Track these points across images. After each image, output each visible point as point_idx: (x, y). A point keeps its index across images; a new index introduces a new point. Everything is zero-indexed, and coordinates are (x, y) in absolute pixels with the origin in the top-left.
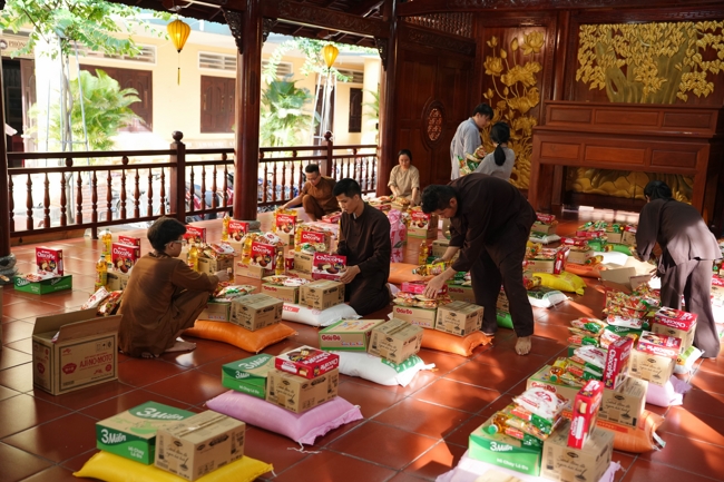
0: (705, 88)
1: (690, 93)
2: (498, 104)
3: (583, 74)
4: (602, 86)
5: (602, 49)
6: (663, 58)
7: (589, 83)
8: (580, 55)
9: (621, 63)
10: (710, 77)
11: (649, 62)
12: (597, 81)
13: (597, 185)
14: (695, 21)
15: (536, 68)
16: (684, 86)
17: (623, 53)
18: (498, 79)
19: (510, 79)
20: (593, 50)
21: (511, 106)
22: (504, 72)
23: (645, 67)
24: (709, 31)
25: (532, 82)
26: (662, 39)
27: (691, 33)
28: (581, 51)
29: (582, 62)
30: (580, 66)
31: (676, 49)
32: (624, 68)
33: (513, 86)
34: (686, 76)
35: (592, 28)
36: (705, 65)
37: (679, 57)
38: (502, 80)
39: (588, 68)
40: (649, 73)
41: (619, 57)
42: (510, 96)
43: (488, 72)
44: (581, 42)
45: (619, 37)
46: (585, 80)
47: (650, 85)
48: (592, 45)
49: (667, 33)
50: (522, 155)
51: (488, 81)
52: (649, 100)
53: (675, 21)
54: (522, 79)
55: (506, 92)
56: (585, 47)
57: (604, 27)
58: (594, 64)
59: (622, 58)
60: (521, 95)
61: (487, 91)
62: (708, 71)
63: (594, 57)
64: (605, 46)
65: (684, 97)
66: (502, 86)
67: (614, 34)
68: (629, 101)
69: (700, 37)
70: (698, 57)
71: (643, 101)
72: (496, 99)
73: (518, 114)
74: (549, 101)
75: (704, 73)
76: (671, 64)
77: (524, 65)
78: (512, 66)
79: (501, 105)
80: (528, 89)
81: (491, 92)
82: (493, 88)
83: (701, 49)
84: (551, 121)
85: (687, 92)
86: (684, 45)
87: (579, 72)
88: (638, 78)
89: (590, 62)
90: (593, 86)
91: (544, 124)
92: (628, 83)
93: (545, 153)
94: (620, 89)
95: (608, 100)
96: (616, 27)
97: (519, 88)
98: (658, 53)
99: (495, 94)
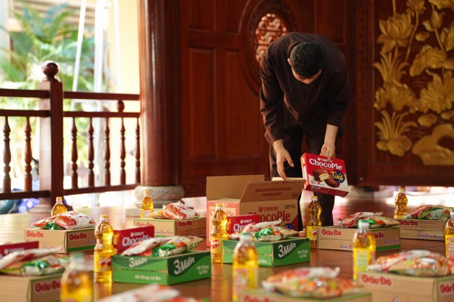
21: (434, 1)
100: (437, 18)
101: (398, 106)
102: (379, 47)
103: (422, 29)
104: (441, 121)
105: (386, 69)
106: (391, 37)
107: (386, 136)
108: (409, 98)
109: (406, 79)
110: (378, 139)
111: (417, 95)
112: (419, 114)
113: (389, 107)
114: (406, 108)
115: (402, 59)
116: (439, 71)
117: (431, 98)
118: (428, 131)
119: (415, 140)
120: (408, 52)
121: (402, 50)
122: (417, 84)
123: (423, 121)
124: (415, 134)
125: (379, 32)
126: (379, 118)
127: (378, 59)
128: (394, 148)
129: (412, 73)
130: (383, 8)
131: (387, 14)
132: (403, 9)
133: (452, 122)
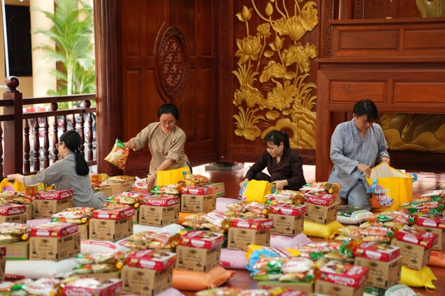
2: (259, 28)
13: (409, 138)
21: (277, 30)
42: (276, 16)
50: (297, 100)
55: (270, 10)
60: (292, 14)
61: (241, 11)
66: (262, 3)
72: (255, 21)
73: (288, 41)
74: (333, 21)
79: (263, 29)
80: (301, 5)
81: (247, 12)
82: (250, 6)
84: (340, 49)
91: (329, 54)
93: (336, 96)
95: (418, 14)
97: (288, 4)
99: (254, 13)
100: (279, 41)
101: (251, 103)
102: (237, 59)
103: (268, 48)
104: (282, 116)
105: (242, 75)
106: (245, 53)
107: (242, 125)
108: (259, 98)
109: (257, 84)
110: (235, 128)
111: (266, 97)
112: (267, 110)
113: (244, 104)
114: (257, 106)
115: (254, 69)
116: (281, 80)
117: (275, 99)
118: (273, 123)
119: (263, 129)
120: (258, 65)
121: (254, 63)
122: (265, 88)
123: (270, 116)
124: (263, 125)
125: (236, 48)
126: (237, 112)
127: (236, 68)
128: (248, 135)
129: (261, 80)
130: (240, 31)
131: (243, 35)
132: (254, 33)
133: (289, 117)
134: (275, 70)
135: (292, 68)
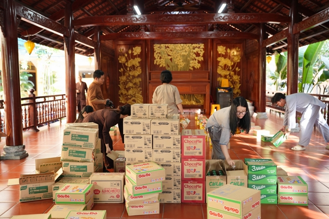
0: (198, 66)
1: (193, 67)
3: (157, 62)
4: (164, 66)
5: (162, 53)
6: (183, 56)
7: (159, 65)
8: (155, 55)
9: (170, 57)
10: (199, 62)
11: (179, 57)
12: (162, 64)
14: (192, 44)
15: (139, 60)
16: (191, 65)
17: (170, 54)
18: (124, 64)
19: (129, 64)
20: (159, 53)
21: (131, 74)
22: (127, 61)
23: (178, 59)
24: (196, 47)
25: (138, 65)
26: (183, 49)
27: (191, 47)
28: (155, 53)
29: (156, 57)
30: (155, 59)
31: (187, 53)
32: (171, 59)
33: (131, 67)
34: (191, 62)
35: (158, 45)
36: (197, 58)
37: (189, 55)
38: (126, 65)
39: (158, 60)
40: (180, 61)
41: (169, 55)
42: (130, 70)
43: (120, 62)
44: (155, 50)
45: (168, 49)
46: (158, 64)
47: (181, 65)
48: (159, 51)
49: (184, 48)
50: (137, 92)
51: (121, 65)
52: (180, 70)
53: (186, 44)
54: (134, 64)
55: (128, 69)
56: (157, 52)
57: (162, 45)
58: (160, 58)
59: (170, 56)
60: (134, 70)
61: (120, 69)
62: (198, 60)
63: (160, 55)
64: (164, 52)
65: (192, 69)
66: (126, 67)
67: (166, 47)
68: (174, 70)
69: (194, 49)
70: (194, 56)
71: (179, 70)
72: (124, 72)
73: (134, 77)
75: (197, 61)
76: (186, 58)
77: (134, 59)
78: (130, 59)
79: (127, 74)
80: (137, 68)
81: (122, 69)
82: (123, 68)
83: (195, 53)
84: (152, 78)
85: (192, 67)
86: (190, 52)
87: (155, 61)
88: (176, 63)
89: (159, 57)
90: (161, 66)
92: (173, 64)
94: (171, 67)
96: (167, 45)
97: (133, 67)
98: (182, 54)
99: (124, 70)
100: (131, 77)
101: (124, 93)
102: (120, 82)
103: (128, 79)
104: (132, 97)
105: (121, 86)
106: (122, 80)
107: (121, 99)
108: (126, 92)
109: (125, 88)
110: (120, 100)
111: (128, 92)
112: (128, 95)
113: (122, 94)
114: (125, 94)
115: (124, 84)
116: (132, 87)
117: (130, 92)
118: (130, 99)
119: (127, 100)
120: (125, 83)
121: (124, 83)
122: (128, 89)
123: (129, 97)
124: (127, 99)
125: (119, 79)
126: (120, 96)
127: (119, 84)
128: (123, 102)
129: (127, 87)
130: (120, 74)
131: (121, 76)
132: (124, 75)
133: (135, 97)
134: (130, 85)
135: (135, 84)
